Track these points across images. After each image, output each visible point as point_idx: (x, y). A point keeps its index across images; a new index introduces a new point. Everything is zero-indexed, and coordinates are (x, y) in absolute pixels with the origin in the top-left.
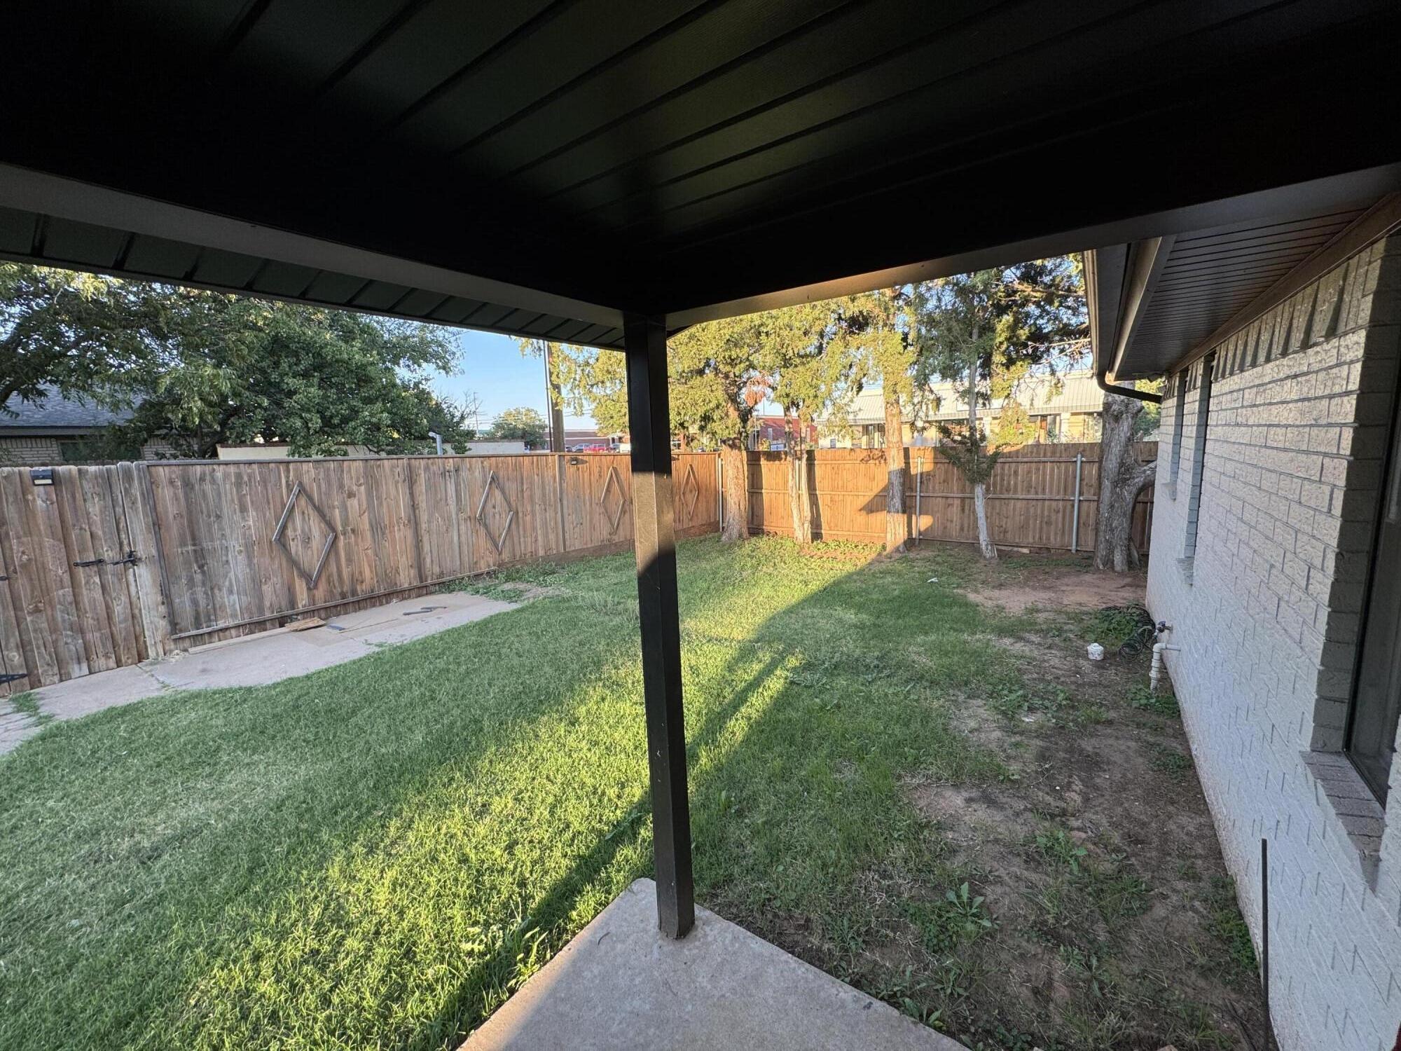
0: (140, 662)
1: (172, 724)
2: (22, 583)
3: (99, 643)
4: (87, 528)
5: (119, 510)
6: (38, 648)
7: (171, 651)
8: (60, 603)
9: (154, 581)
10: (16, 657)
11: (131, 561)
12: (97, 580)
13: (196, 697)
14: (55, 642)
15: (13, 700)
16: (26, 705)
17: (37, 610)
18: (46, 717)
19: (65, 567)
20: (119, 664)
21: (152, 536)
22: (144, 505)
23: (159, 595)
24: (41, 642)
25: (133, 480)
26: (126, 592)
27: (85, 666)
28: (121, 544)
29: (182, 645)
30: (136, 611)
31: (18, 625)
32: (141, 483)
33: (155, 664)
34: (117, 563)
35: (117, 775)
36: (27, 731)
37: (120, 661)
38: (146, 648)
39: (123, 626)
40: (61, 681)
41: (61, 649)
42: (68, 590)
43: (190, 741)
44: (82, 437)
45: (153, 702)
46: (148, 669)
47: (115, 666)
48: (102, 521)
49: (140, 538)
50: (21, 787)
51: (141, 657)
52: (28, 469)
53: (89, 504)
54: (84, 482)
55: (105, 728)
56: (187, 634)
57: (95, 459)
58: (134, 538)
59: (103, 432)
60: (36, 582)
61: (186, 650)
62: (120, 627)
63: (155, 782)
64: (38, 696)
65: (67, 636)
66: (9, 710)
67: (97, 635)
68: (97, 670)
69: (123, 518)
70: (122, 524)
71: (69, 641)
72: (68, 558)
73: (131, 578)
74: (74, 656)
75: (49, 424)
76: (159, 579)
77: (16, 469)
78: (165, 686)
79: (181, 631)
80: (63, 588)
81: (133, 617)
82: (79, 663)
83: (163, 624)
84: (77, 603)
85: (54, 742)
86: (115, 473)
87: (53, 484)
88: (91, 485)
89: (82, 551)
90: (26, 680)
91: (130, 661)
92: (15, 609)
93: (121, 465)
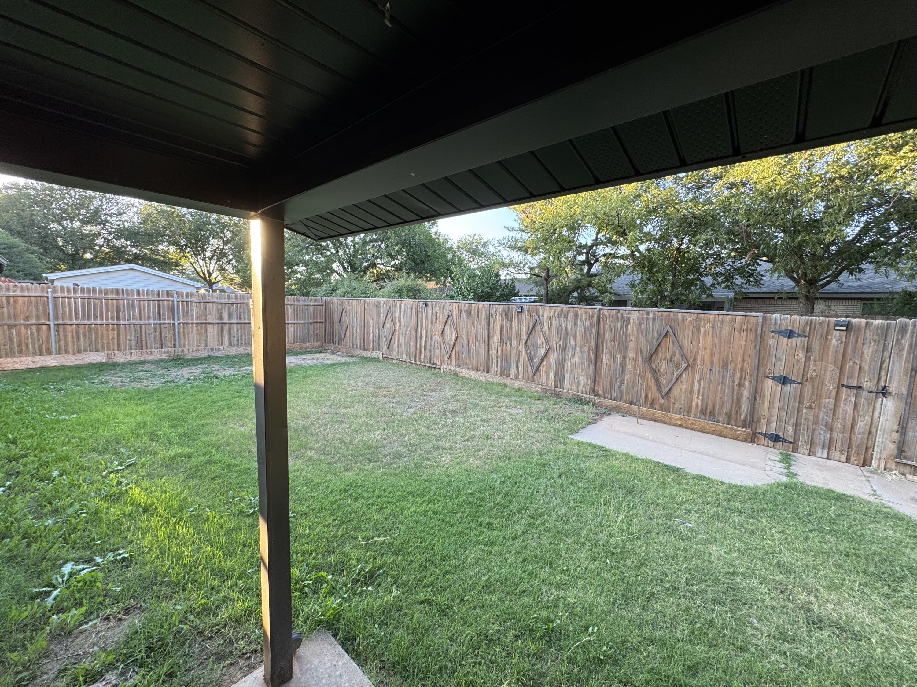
0: (863, 466)
1: (869, 529)
2: (808, 389)
3: (839, 441)
4: (858, 363)
5: (887, 354)
6: (803, 430)
7: (891, 470)
8: (824, 407)
9: (896, 412)
10: (790, 430)
11: (883, 393)
12: (853, 400)
13: (899, 519)
14: (814, 430)
15: (781, 454)
16: (786, 460)
17: (810, 407)
18: (793, 474)
19: (836, 385)
20: (848, 461)
21: (907, 379)
22: (909, 353)
23: (896, 424)
24: (806, 427)
25: (906, 333)
26: (871, 414)
27: (826, 452)
28: (879, 379)
29: (901, 469)
30: (874, 430)
31: (798, 412)
32: (912, 336)
33: (874, 473)
34: (871, 392)
35: (816, 541)
36: (780, 476)
37: (850, 459)
38: (872, 458)
39: (860, 436)
40: (809, 455)
41: (815, 436)
42: (832, 401)
43: (880, 554)
44: (878, 299)
45: (861, 502)
46: (867, 474)
47: (845, 461)
48: (872, 360)
49: (896, 378)
50: (764, 509)
51: (866, 463)
52: (834, 319)
53: (866, 347)
54: (868, 331)
55: (822, 501)
56: (910, 463)
57: (882, 315)
58: (891, 377)
59: (896, 296)
60: (816, 390)
61: (903, 474)
62: (858, 437)
63: (840, 566)
64: (794, 458)
65: (821, 429)
66: (777, 459)
67: (841, 436)
68: (832, 458)
69: (888, 360)
70: (885, 365)
71: (822, 433)
72: (839, 379)
73: (878, 406)
74: (822, 444)
75: (860, 290)
76: (901, 412)
77: (827, 319)
78: (875, 494)
79: (905, 458)
80: (829, 398)
81: (870, 433)
82: (823, 449)
83: (892, 448)
84: (834, 410)
85: (790, 492)
86: (893, 327)
87: (846, 330)
88: (871, 333)
89: (850, 377)
90: (791, 445)
91: (856, 462)
92: (799, 403)
93: (900, 322)
